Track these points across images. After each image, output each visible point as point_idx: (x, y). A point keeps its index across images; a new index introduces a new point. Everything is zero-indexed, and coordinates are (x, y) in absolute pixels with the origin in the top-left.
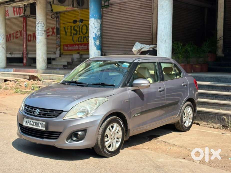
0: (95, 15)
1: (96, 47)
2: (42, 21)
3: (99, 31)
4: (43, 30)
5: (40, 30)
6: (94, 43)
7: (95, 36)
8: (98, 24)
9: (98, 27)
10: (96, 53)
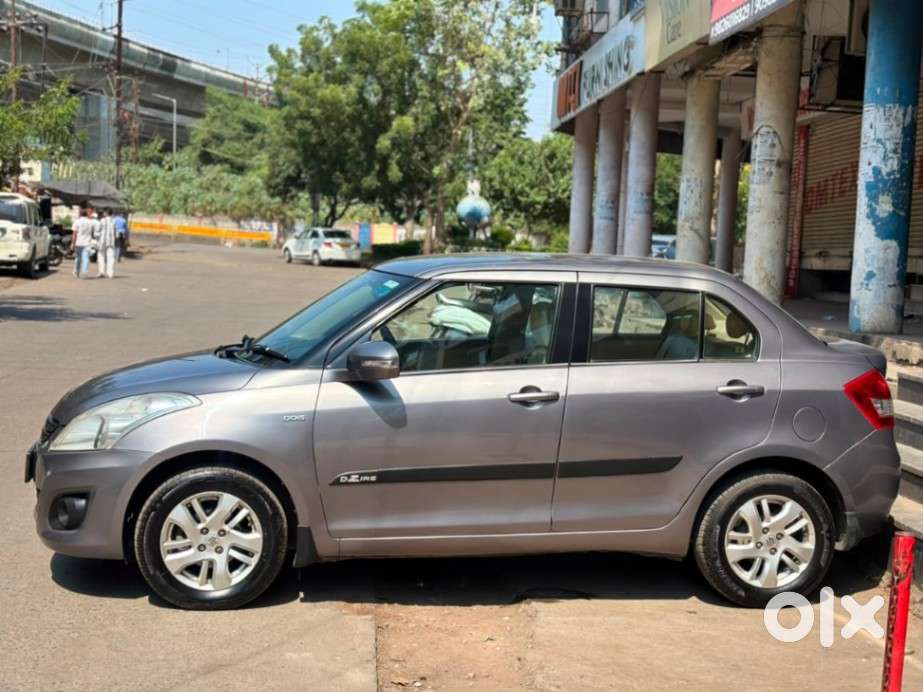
0: (878, 90)
1: (874, 223)
2: (768, 124)
3: (891, 155)
4: (771, 161)
5: (759, 162)
6: (867, 211)
7: (872, 180)
8: (891, 126)
9: (888, 139)
10: (873, 252)
